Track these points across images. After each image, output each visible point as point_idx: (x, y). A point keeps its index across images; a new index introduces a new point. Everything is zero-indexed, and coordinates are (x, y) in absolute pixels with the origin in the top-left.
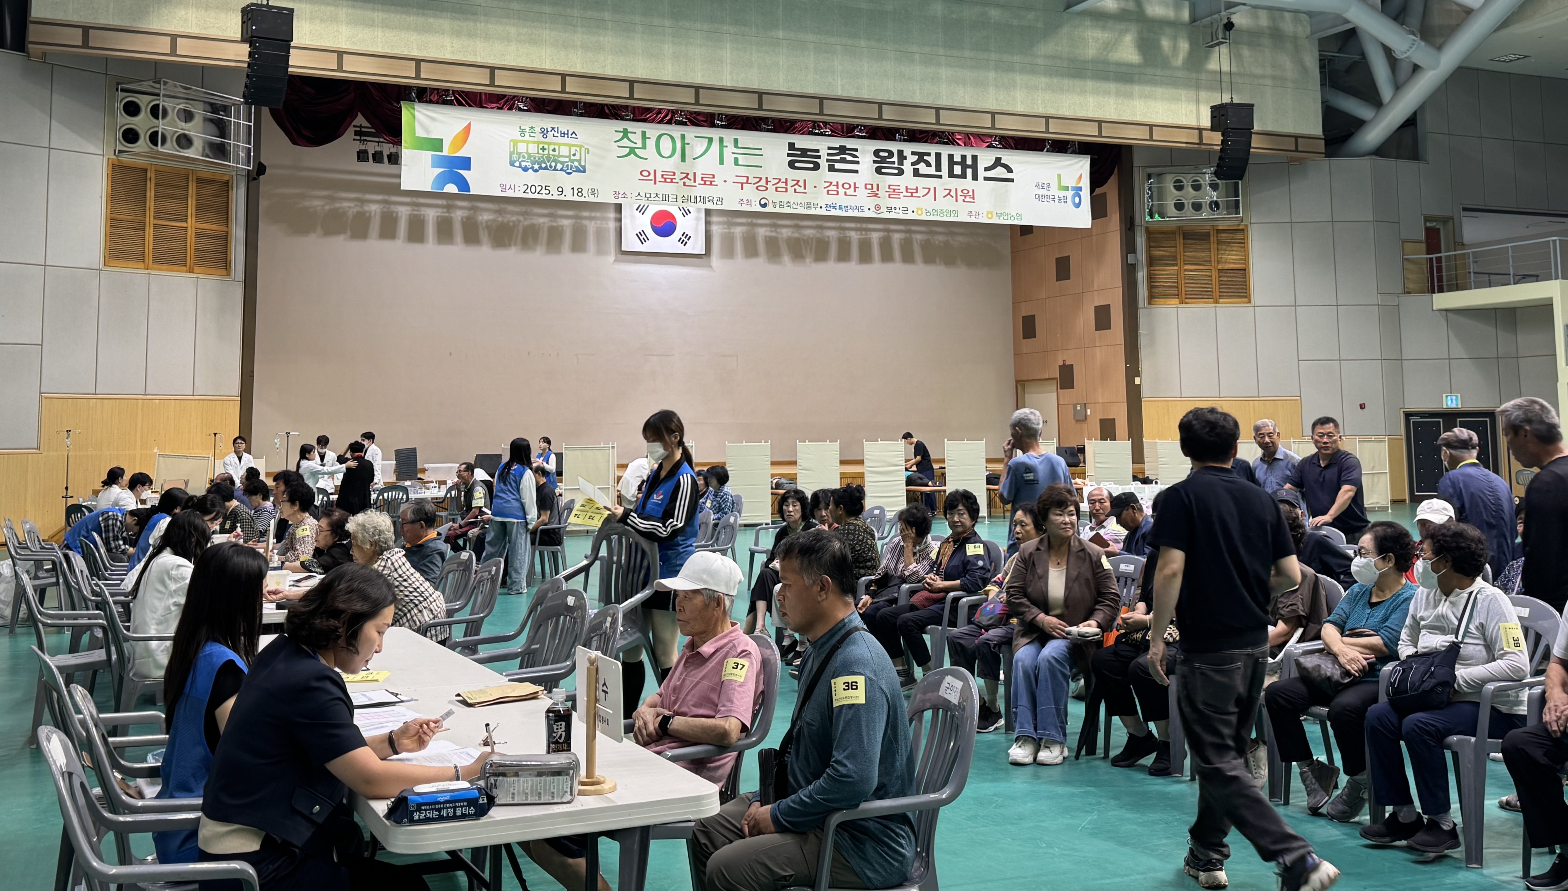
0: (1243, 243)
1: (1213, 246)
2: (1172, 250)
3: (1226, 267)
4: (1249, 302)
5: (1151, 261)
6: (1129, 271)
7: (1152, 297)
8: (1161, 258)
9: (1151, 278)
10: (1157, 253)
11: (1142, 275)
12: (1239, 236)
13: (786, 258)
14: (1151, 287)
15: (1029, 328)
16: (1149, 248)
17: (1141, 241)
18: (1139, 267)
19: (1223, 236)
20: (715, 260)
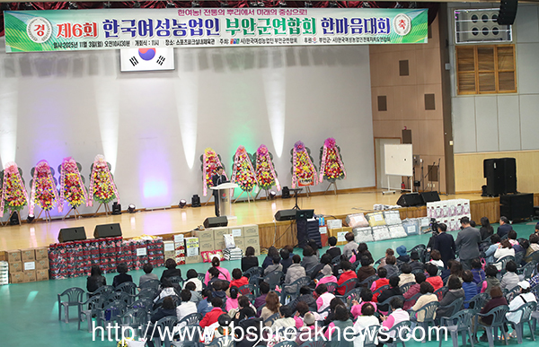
0: (512, 55)
1: (495, 57)
2: (471, 60)
3: (503, 70)
4: (516, 92)
5: (460, 67)
6: (446, 74)
7: (460, 90)
8: (466, 66)
9: (460, 79)
10: (462, 62)
11: (453, 77)
12: (510, 51)
13: (227, 68)
14: (460, 84)
15: (382, 104)
16: (458, 59)
17: (453, 55)
18: (452, 72)
19: (501, 51)
20: (180, 72)
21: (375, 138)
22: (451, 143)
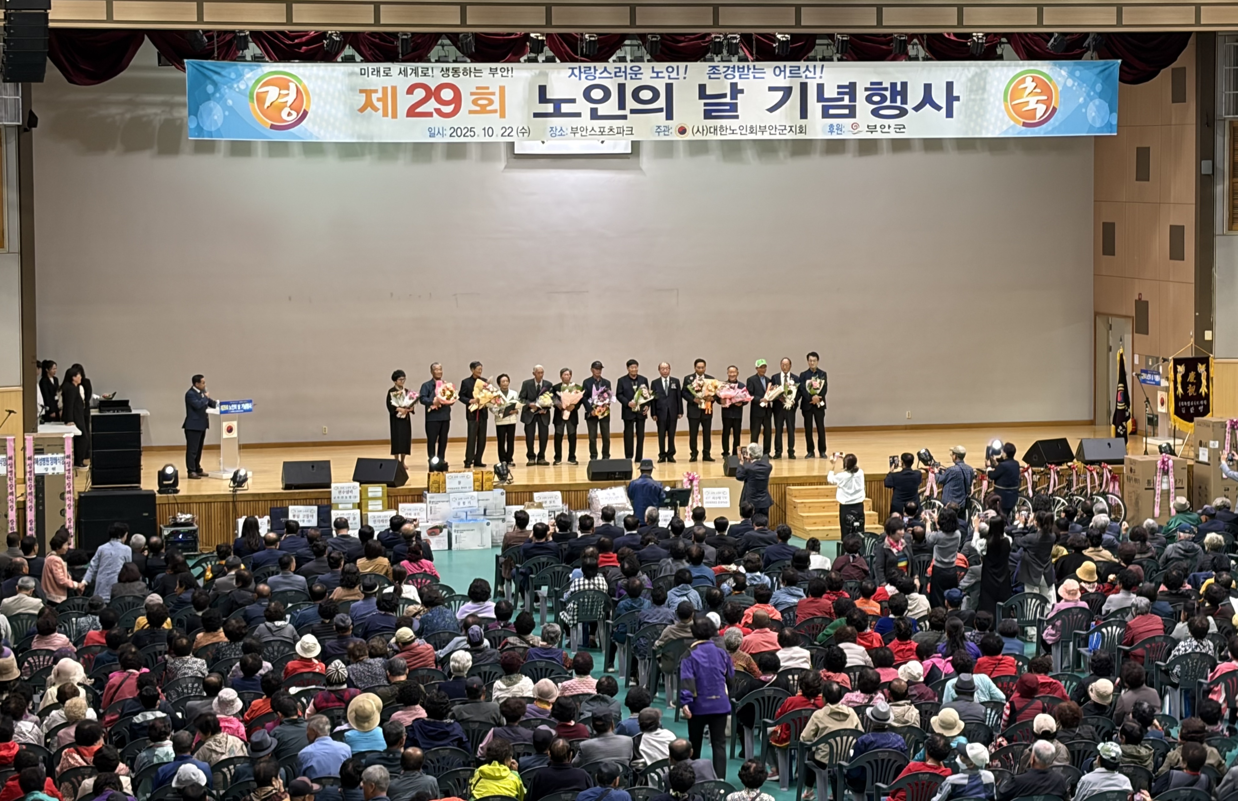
5: (1234, 171)
6: (1204, 184)
7: (1233, 220)
9: (1233, 193)
11: (1221, 190)
13: (749, 153)
14: (1232, 206)
15: (1108, 240)
16: (1233, 151)
17: (1223, 142)
18: (1218, 179)
20: (646, 158)
21: (1096, 314)
22: (1208, 335)
